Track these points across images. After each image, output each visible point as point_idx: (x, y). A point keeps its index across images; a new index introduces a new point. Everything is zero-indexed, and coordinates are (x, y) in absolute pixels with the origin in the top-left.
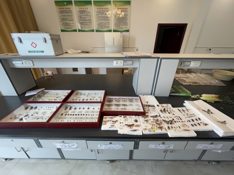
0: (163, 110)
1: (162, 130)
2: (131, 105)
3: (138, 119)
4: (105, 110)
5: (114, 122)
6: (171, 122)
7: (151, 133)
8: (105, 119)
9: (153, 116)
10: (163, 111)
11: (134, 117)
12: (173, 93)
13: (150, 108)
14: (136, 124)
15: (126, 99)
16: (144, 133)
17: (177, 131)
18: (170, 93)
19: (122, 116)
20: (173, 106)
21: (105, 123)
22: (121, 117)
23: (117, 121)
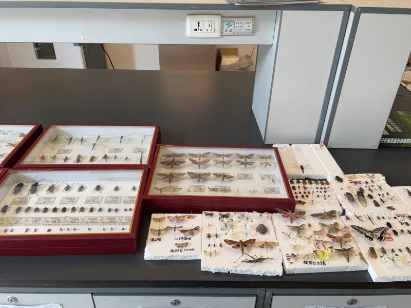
0: (354, 194)
1: (348, 260)
2: (246, 177)
3: (268, 224)
4: (157, 193)
5: (187, 233)
6: (382, 233)
7: (311, 269)
8: (158, 223)
9: (321, 214)
10: (355, 198)
11: (255, 218)
12: (392, 135)
13: (312, 187)
14: (260, 238)
15: (228, 156)
16: (289, 267)
17: (399, 263)
18: (384, 136)
19: (216, 213)
20: (392, 182)
21: (156, 237)
22: (212, 215)
23: (197, 229)
